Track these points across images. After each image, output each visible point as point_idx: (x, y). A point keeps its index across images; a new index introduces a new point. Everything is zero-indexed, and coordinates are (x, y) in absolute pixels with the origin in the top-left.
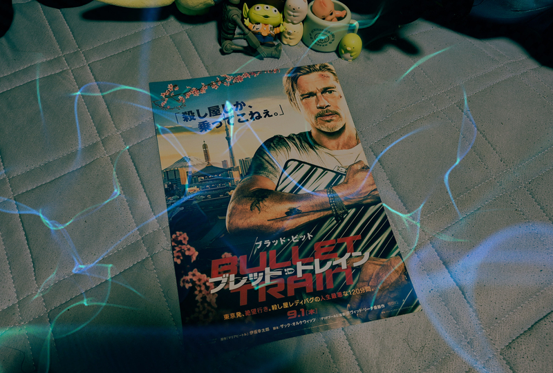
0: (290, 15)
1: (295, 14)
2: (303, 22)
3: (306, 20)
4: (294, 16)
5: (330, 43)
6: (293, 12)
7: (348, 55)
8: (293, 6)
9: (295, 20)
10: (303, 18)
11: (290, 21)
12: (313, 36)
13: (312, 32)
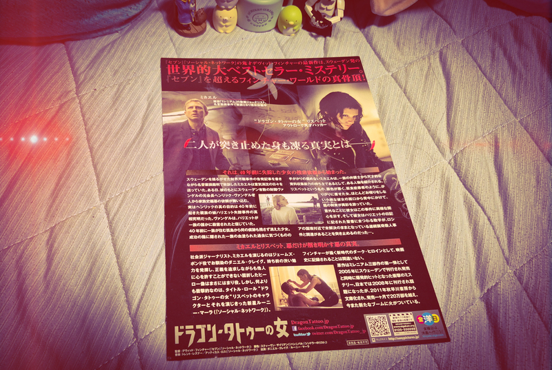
2: (237, 5)
5: (270, 21)
9: (230, 5)
11: (223, 7)
12: (250, 18)
13: (249, 14)
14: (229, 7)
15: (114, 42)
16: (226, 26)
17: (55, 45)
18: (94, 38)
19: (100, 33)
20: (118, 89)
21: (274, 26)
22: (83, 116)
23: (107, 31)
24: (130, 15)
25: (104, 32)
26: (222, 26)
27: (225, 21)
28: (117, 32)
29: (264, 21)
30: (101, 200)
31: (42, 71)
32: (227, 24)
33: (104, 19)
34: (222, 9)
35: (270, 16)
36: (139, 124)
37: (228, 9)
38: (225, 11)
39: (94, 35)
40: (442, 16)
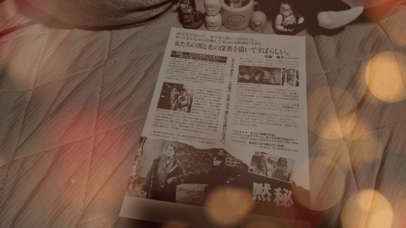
0: (210, 11)
2: (220, 12)
4: (212, 11)
6: (212, 8)
7: (259, 28)
8: (210, 4)
9: (214, 13)
13: (228, 18)
15: (138, 32)
17: (104, 31)
18: (128, 28)
19: (132, 26)
20: (130, 63)
21: (248, 25)
22: (103, 77)
23: (137, 25)
24: (152, 15)
25: (135, 25)
26: (211, 27)
27: (212, 23)
28: (144, 25)
29: (239, 23)
30: (95, 133)
31: (91, 47)
33: (132, 17)
34: (209, 16)
36: (134, 87)
37: (214, 16)
38: (211, 17)
39: (128, 27)
40: (383, 29)
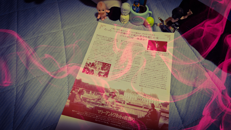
1: (126, 12)
3: (130, 13)
5: (141, 22)
7: (149, 26)
8: (124, 9)
10: (129, 12)
11: (123, 14)
12: (134, 20)
13: (133, 18)
14: (126, 15)
16: (124, 21)
21: (143, 24)
26: (123, 21)
27: (124, 19)
29: (139, 21)
32: (124, 20)
34: (123, 15)
35: (141, 20)
37: (125, 15)
38: (124, 16)
